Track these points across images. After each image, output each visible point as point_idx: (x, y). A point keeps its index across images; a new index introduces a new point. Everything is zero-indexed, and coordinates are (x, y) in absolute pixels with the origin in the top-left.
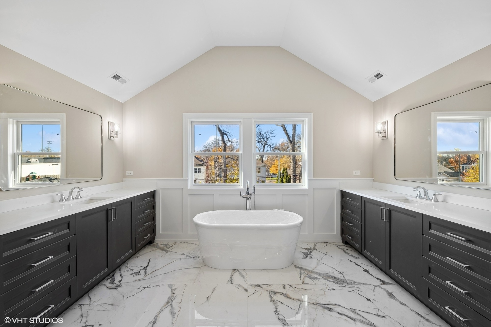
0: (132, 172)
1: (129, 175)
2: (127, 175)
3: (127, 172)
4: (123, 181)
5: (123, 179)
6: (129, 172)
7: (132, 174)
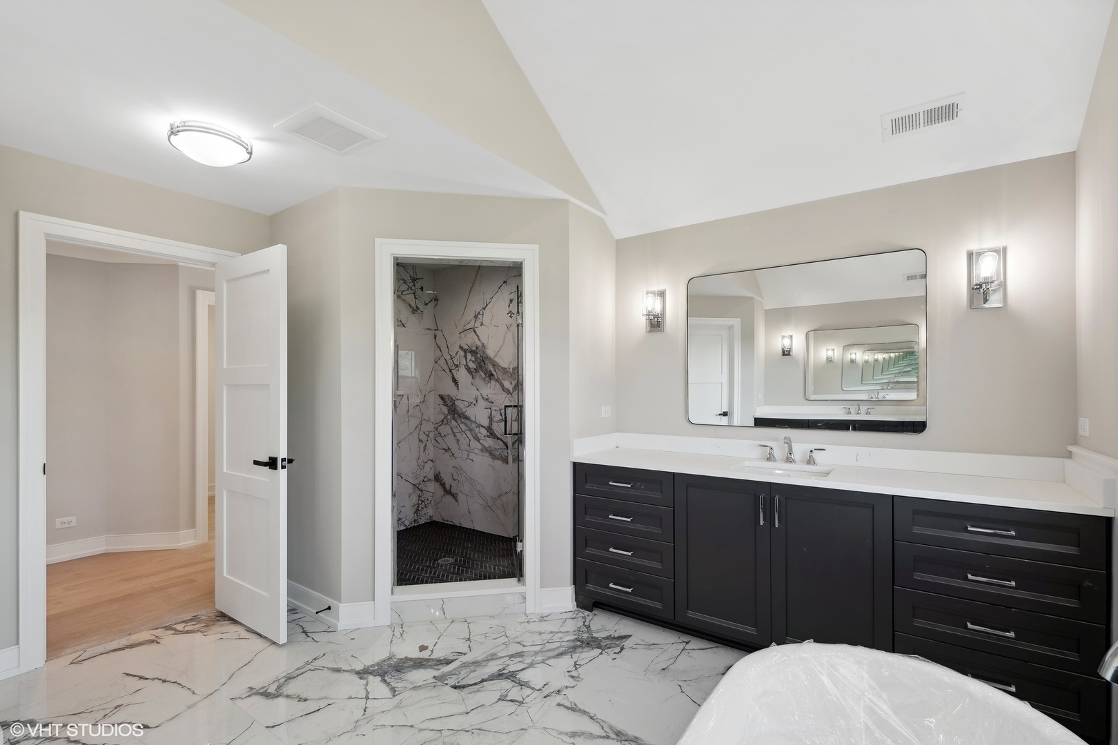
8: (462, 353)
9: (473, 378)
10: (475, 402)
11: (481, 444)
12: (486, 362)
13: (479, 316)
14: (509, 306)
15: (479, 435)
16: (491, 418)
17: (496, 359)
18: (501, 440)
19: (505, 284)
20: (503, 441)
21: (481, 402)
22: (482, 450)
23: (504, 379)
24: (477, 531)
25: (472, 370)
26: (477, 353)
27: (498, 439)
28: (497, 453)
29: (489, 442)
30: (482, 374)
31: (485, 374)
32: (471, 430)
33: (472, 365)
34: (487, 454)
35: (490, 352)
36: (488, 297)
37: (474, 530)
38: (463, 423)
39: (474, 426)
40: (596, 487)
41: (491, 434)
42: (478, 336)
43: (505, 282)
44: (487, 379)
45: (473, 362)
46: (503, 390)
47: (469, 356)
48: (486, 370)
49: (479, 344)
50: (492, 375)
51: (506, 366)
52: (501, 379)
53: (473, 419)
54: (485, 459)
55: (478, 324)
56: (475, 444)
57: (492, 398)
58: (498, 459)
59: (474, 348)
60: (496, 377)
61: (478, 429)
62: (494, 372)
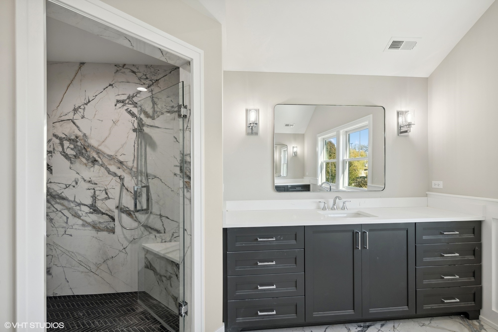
0: (441, 183)
1: (437, 187)
2: (433, 186)
3: (433, 182)
4: (426, 195)
5: (427, 193)
6: (437, 182)
7: (441, 186)
8: (58, 141)
9: (71, 163)
10: (74, 184)
11: (83, 220)
12: (89, 150)
13: (80, 110)
14: (116, 105)
15: (80, 213)
16: (94, 197)
17: (100, 148)
18: (107, 215)
19: (110, 87)
20: (109, 216)
21: (81, 183)
22: (83, 225)
23: (110, 165)
24: (78, 296)
25: (70, 156)
26: (77, 142)
27: (103, 214)
28: (102, 226)
29: (94, 218)
30: (84, 160)
31: (87, 160)
32: (69, 209)
33: (70, 152)
34: (90, 228)
35: (93, 142)
36: (90, 95)
37: (73, 296)
38: (58, 203)
39: (72, 205)
40: (245, 244)
41: (95, 210)
42: (78, 127)
43: (110, 85)
44: (90, 164)
45: (72, 149)
46: (109, 173)
47: (66, 144)
48: (89, 156)
49: (79, 134)
50: (96, 161)
51: (112, 154)
52: (106, 164)
53: (72, 199)
54: (90, 232)
55: (78, 116)
56: (72, 220)
57: (94, 180)
58: (102, 230)
59: (73, 137)
60: (100, 162)
61: (78, 208)
62: (97, 159)
